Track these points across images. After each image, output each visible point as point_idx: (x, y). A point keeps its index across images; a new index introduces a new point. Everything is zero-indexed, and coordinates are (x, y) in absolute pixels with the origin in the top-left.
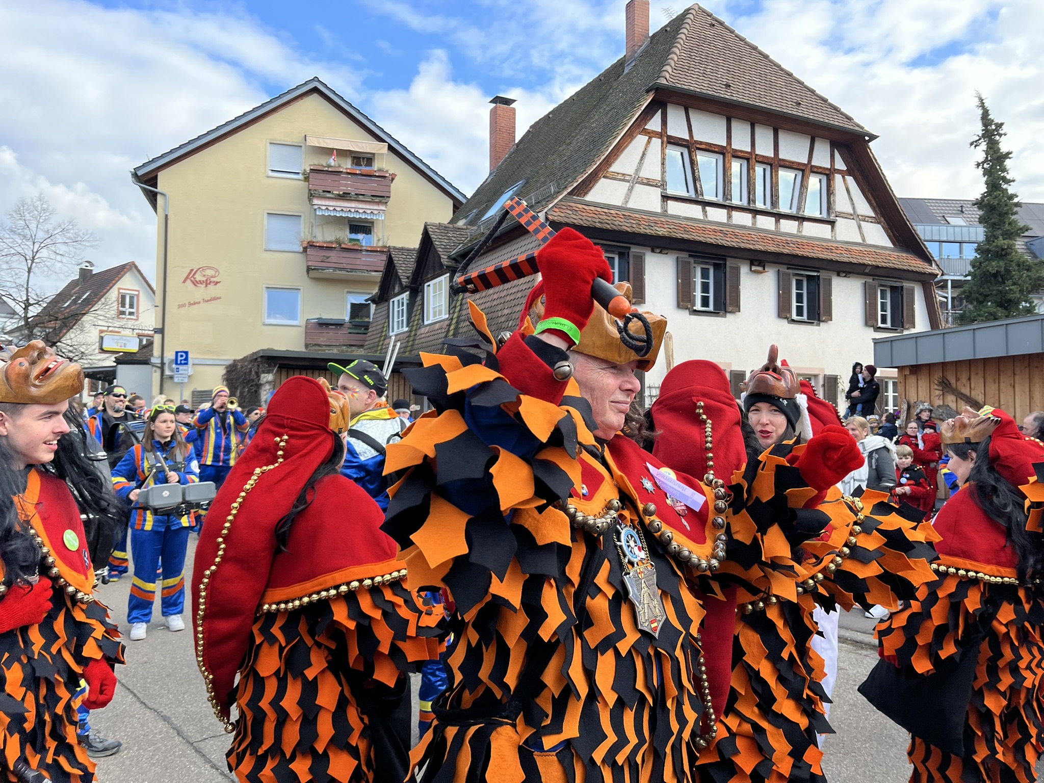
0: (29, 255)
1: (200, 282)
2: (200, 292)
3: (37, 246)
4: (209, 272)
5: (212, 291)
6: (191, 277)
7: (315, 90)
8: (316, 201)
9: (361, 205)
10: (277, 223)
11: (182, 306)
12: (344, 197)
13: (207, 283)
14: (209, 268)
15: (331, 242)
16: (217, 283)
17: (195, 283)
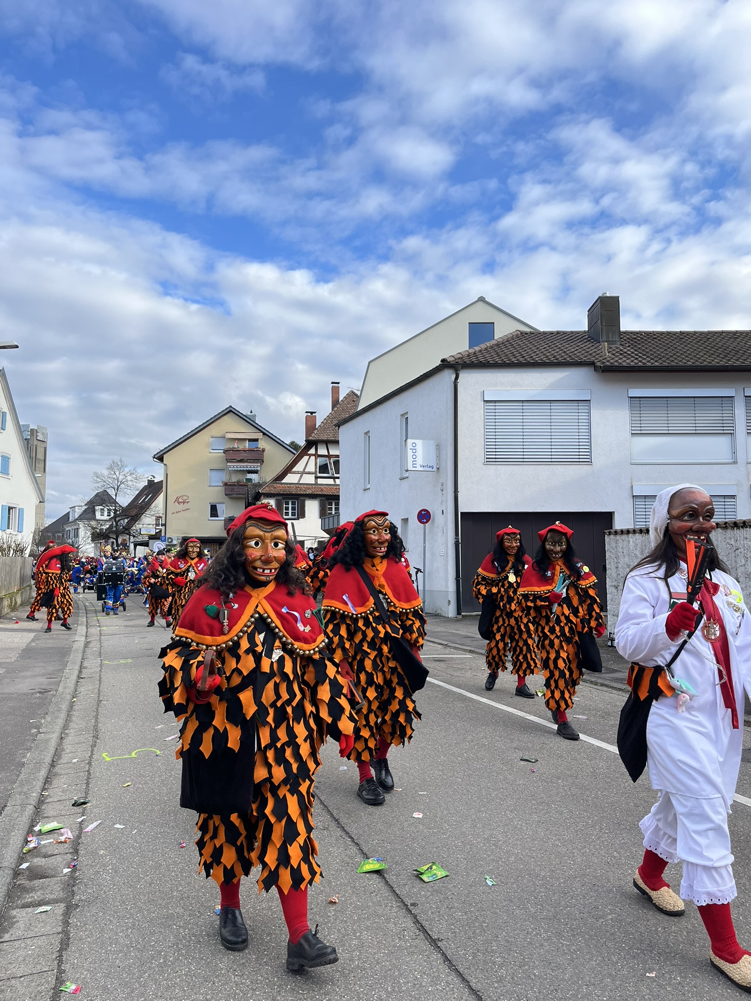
0: (116, 487)
1: (181, 502)
2: (181, 507)
3: (119, 483)
4: (185, 498)
5: (186, 506)
6: (177, 500)
7: (231, 411)
8: (228, 464)
9: (249, 464)
10: (214, 473)
11: (173, 513)
12: (241, 461)
13: (184, 502)
14: (185, 496)
15: (235, 482)
16: (188, 502)
17: (179, 503)
